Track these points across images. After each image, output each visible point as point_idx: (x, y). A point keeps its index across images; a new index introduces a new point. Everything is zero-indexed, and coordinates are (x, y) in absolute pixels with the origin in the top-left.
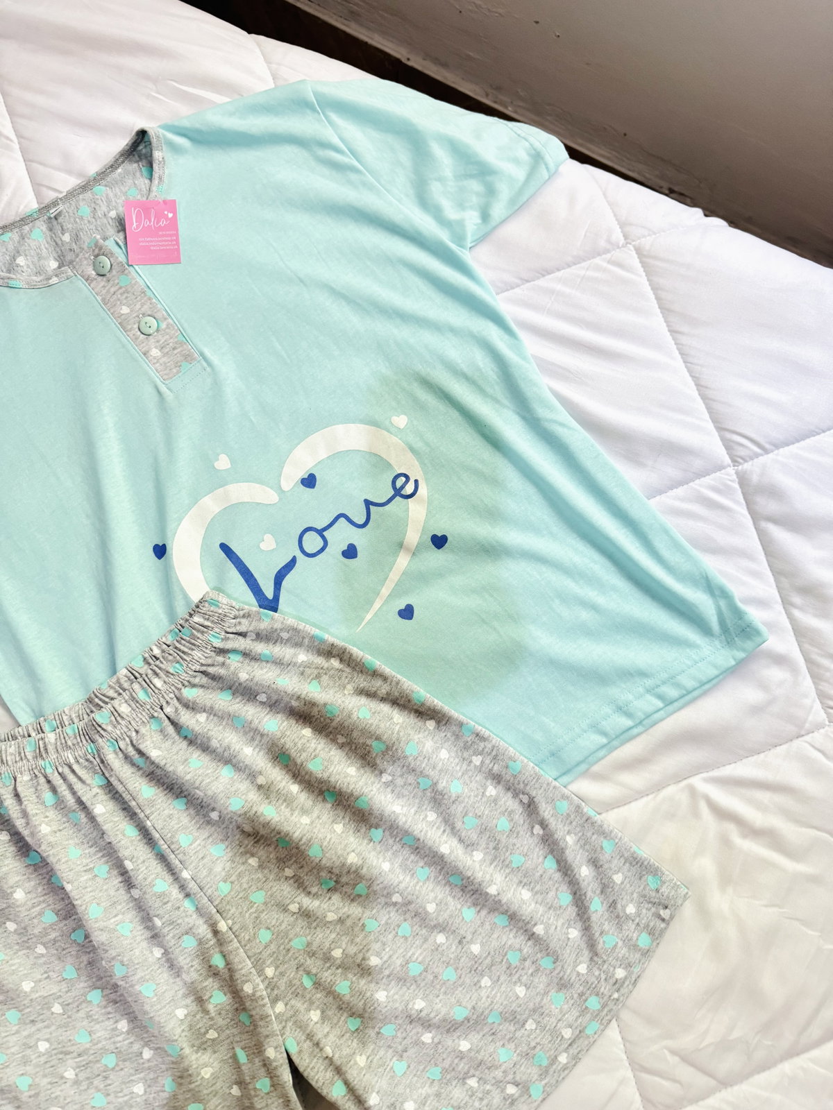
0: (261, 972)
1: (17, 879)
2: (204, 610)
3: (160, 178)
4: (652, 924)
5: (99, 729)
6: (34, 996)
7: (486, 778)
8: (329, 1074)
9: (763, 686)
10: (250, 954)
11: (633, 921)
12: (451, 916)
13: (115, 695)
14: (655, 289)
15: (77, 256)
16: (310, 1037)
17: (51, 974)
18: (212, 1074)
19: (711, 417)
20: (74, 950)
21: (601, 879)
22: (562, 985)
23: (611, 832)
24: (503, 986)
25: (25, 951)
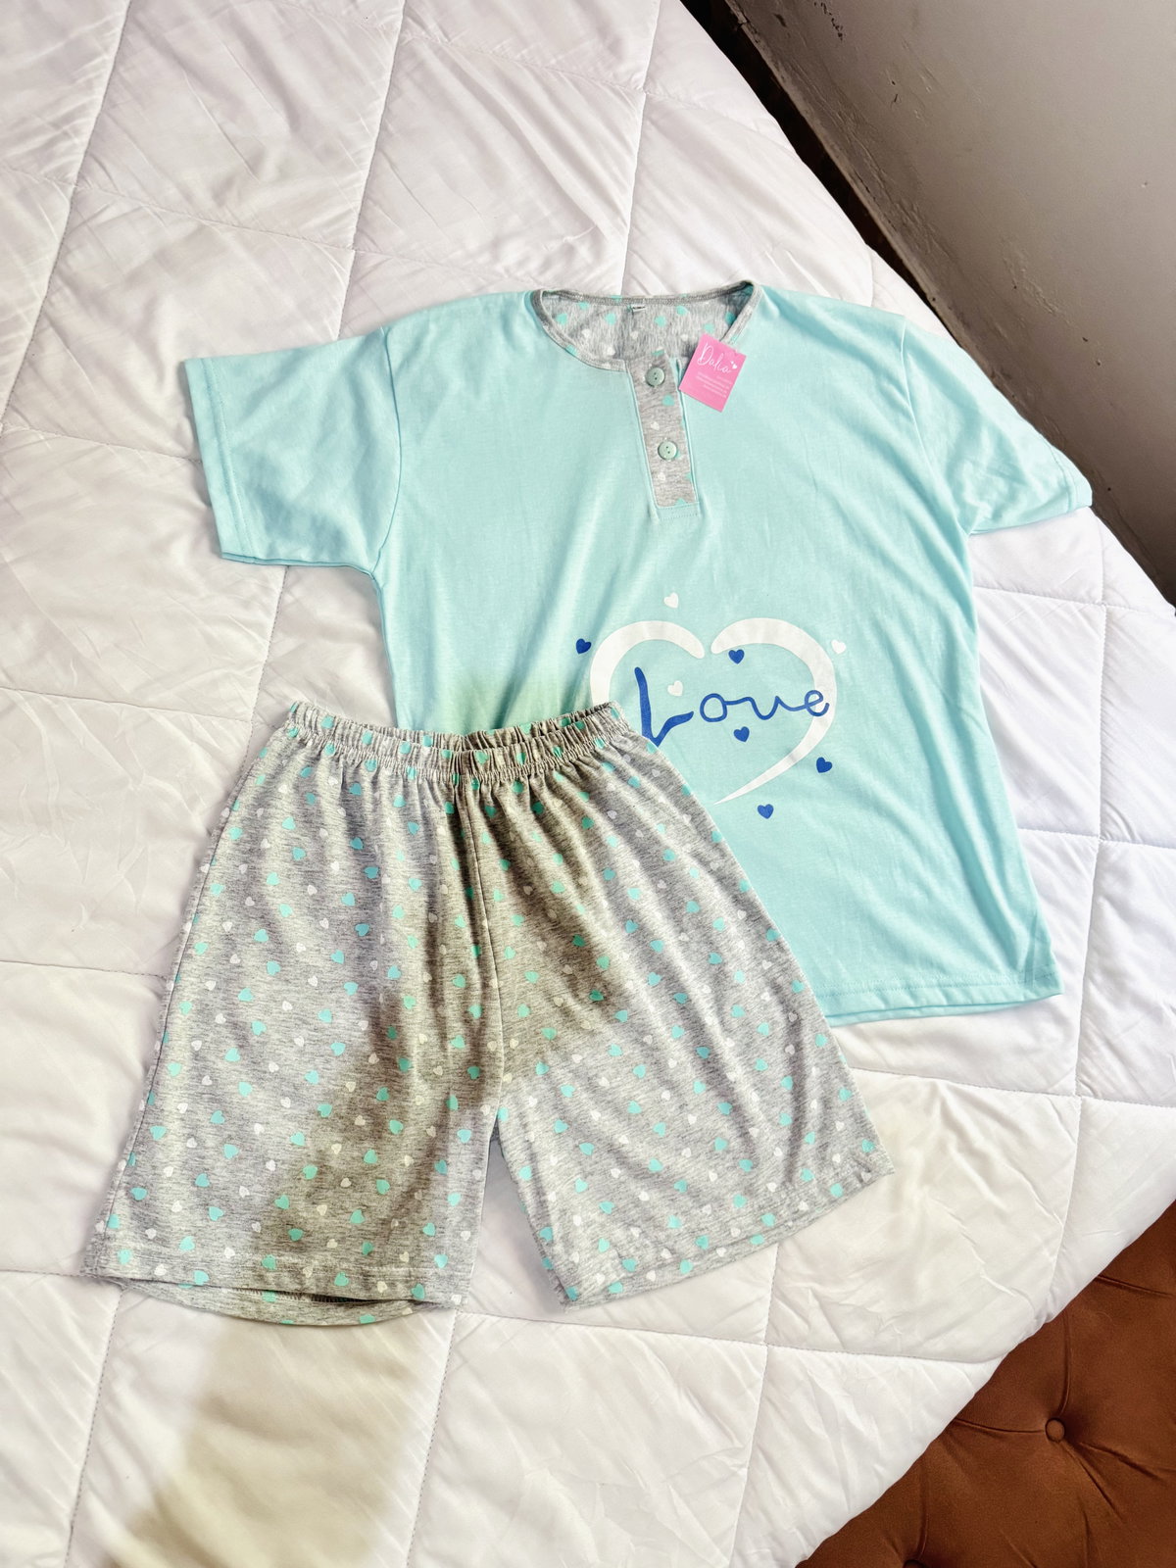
0: (506, 1039)
1: (339, 853)
2: (605, 714)
3: (739, 329)
4: (849, 1180)
5: (473, 765)
6: (301, 959)
7: (767, 983)
8: (523, 1156)
9: (1037, 1036)
10: (505, 1019)
11: (835, 1169)
12: (684, 1080)
13: (495, 745)
14: (1107, 654)
15: (636, 357)
16: (521, 1116)
17: (323, 949)
18: (422, 1105)
19: (1101, 787)
20: (352, 939)
21: (825, 1119)
22: (749, 1191)
23: (853, 1084)
24: (700, 1164)
25: (311, 918)
